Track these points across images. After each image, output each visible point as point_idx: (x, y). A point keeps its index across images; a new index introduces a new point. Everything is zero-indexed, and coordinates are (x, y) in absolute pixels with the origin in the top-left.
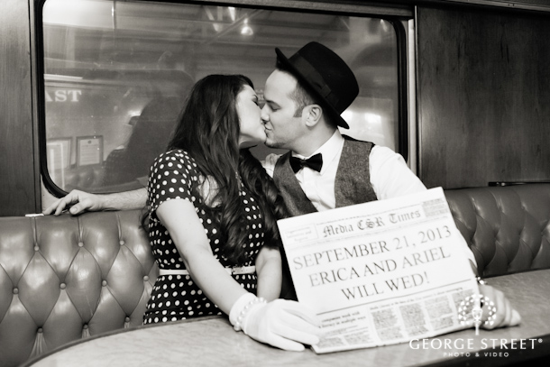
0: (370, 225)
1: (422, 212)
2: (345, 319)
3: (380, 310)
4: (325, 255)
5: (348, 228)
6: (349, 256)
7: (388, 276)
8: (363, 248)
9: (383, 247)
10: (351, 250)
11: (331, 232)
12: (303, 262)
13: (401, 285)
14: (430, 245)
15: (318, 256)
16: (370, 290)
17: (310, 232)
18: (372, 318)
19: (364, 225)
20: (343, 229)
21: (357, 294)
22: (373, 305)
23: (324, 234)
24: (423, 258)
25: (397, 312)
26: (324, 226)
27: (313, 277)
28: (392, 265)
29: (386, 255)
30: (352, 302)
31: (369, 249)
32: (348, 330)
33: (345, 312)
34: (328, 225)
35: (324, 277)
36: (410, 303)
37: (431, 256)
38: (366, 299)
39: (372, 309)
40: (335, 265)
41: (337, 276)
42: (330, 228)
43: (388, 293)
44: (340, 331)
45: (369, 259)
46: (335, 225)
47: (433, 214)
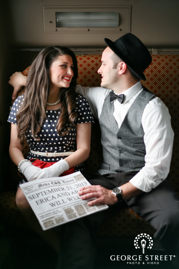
0: (56, 183)
2: (53, 213)
3: (67, 208)
4: (40, 194)
5: (48, 184)
6: (50, 192)
7: (67, 197)
8: (55, 189)
9: (63, 189)
10: (51, 191)
11: (41, 186)
12: (32, 197)
13: (73, 199)
15: (38, 194)
16: (61, 202)
17: (33, 187)
18: (64, 211)
20: (46, 185)
21: (56, 204)
22: (63, 207)
23: (39, 187)
25: (73, 208)
26: (38, 184)
27: (38, 202)
28: (68, 194)
29: (64, 191)
30: (54, 207)
31: (57, 189)
33: (53, 211)
34: (40, 184)
35: (42, 201)
36: (78, 204)
38: (60, 206)
39: (63, 208)
40: (45, 196)
41: (47, 200)
42: (41, 185)
43: (69, 202)
44: (52, 218)
45: (59, 192)
46: (42, 184)
47: (79, 179)
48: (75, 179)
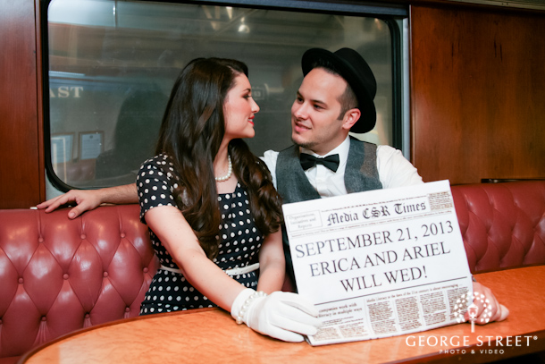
0: (375, 214)
1: (427, 205)
2: (341, 310)
3: (376, 302)
4: (327, 244)
5: (353, 216)
6: (352, 246)
7: (388, 268)
8: (366, 238)
9: (387, 236)
10: (354, 240)
11: (336, 220)
12: (305, 250)
13: (399, 278)
14: (431, 239)
15: (321, 245)
16: (369, 281)
17: (314, 220)
18: (368, 310)
19: (369, 214)
20: (348, 218)
21: (356, 286)
22: (370, 298)
23: (329, 223)
24: (424, 252)
25: (392, 305)
26: (329, 213)
27: (314, 267)
28: (392, 257)
29: (388, 246)
30: (350, 293)
31: (372, 239)
32: (343, 321)
33: (342, 304)
34: (333, 212)
35: (325, 269)
37: (431, 250)
38: (364, 292)
39: (368, 301)
40: (337, 256)
41: (338, 267)
42: (335, 216)
43: (386, 286)
44: (335, 322)
45: (371, 250)
46: (340, 213)
47: (438, 207)
48: (431, 203)
